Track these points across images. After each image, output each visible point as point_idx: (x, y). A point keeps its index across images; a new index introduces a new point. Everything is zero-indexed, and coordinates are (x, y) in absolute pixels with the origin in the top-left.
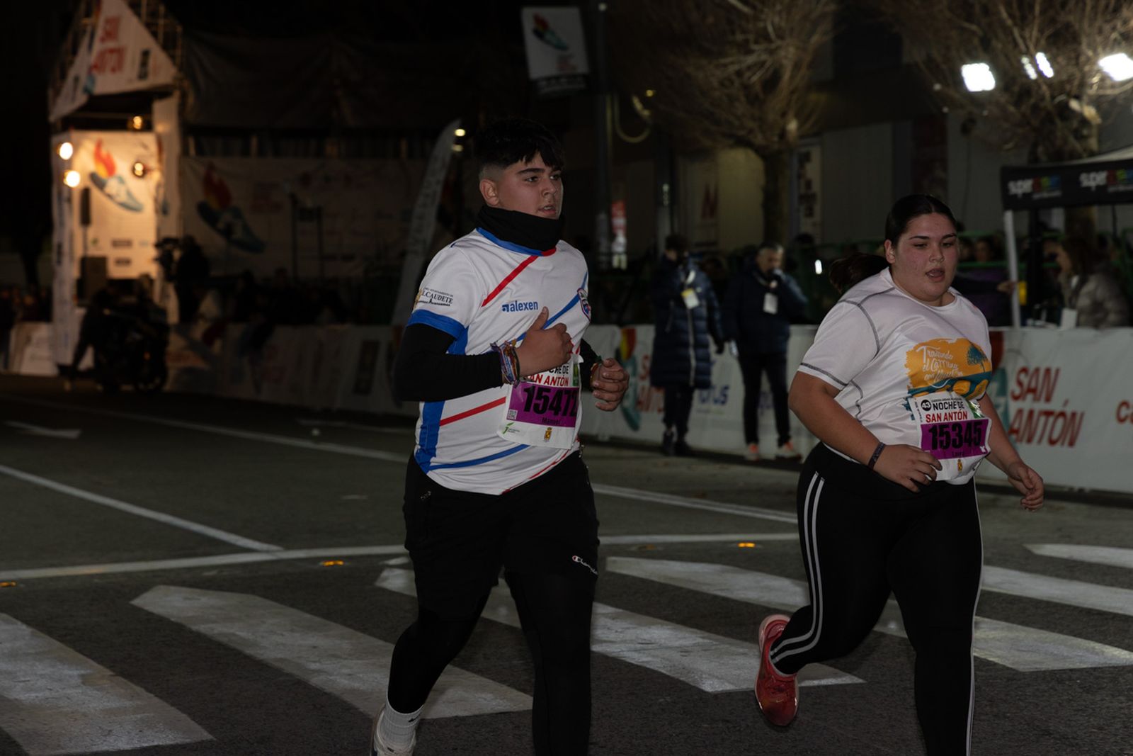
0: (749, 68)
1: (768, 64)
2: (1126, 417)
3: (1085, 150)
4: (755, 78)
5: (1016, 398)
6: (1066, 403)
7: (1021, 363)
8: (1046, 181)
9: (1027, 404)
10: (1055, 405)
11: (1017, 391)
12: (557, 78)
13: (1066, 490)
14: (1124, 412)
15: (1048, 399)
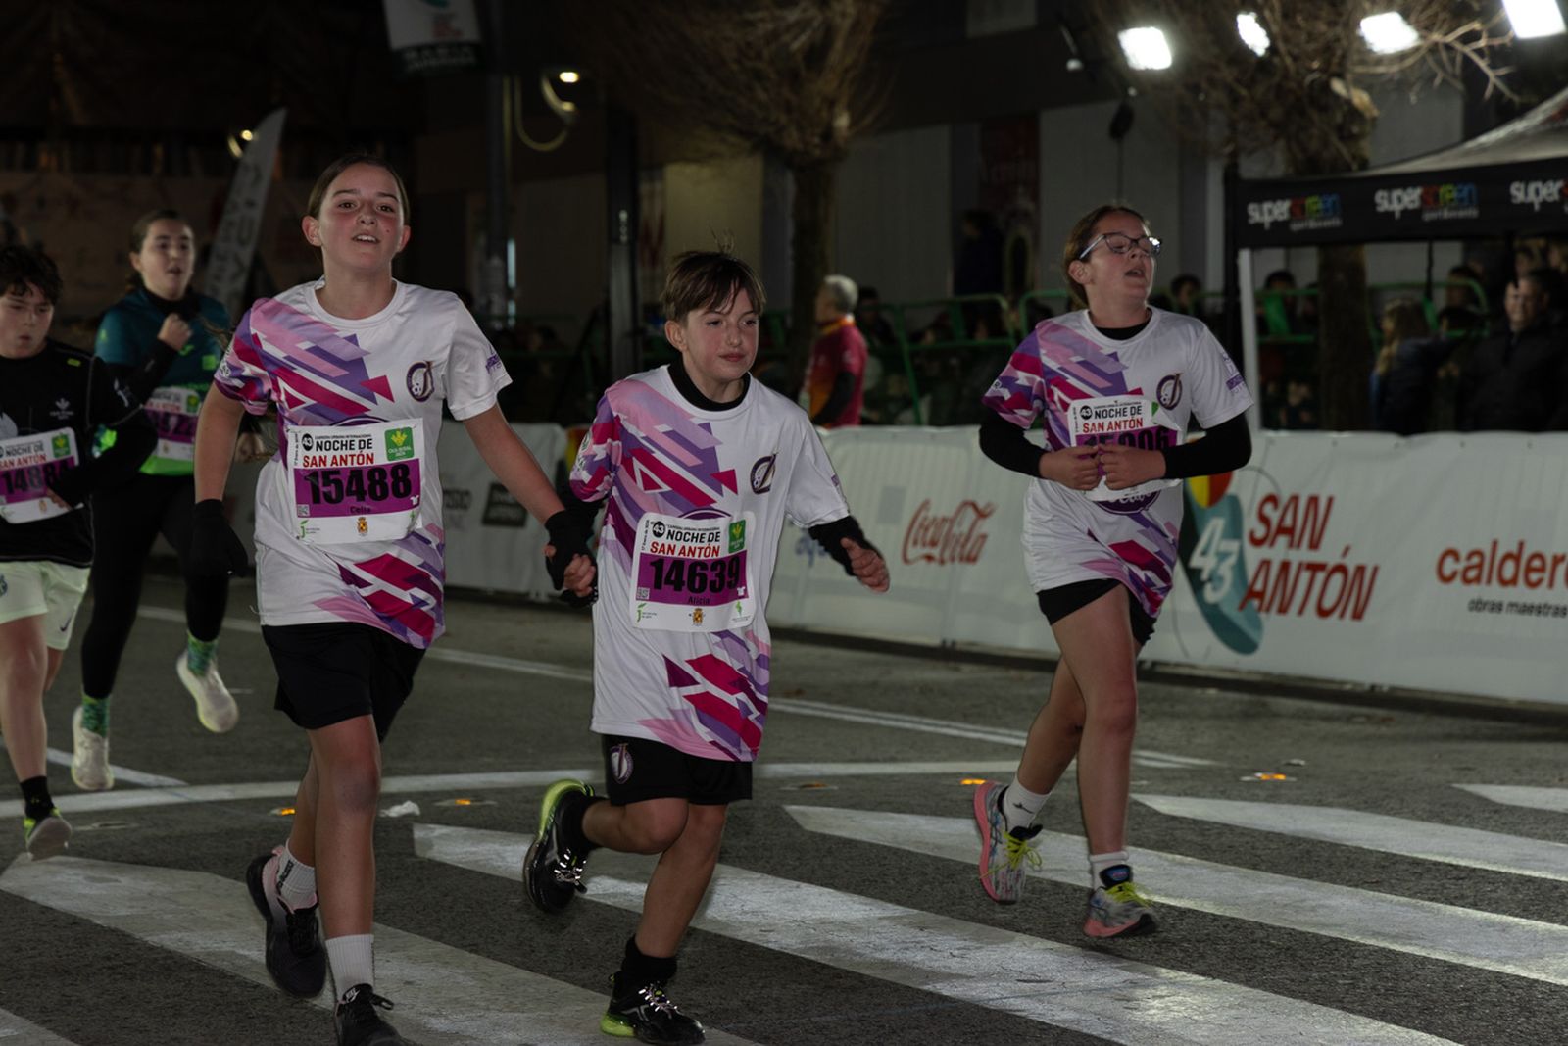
0: (789, 28)
1: (816, 24)
2: (1454, 574)
3: (1354, 157)
4: (795, 46)
5: (1257, 542)
6: (1346, 551)
7: (1265, 488)
8: (1313, 203)
9: (1279, 551)
10: (1328, 554)
11: (1260, 532)
12: (432, 47)
13: (1348, 687)
14: (1450, 566)
15: (1314, 545)
